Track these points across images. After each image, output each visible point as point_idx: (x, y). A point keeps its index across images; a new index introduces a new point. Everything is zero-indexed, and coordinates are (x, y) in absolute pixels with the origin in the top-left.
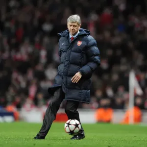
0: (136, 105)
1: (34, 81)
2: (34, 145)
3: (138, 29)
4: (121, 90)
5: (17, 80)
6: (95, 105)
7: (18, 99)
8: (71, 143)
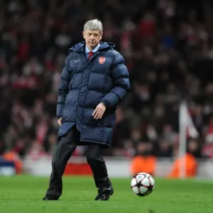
0: (188, 151)
1: (45, 118)
2: (44, 208)
3: (192, 42)
4: (168, 130)
5: (19, 116)
6: (131, 151)
7: (21, 144)
8: (96, 206)
